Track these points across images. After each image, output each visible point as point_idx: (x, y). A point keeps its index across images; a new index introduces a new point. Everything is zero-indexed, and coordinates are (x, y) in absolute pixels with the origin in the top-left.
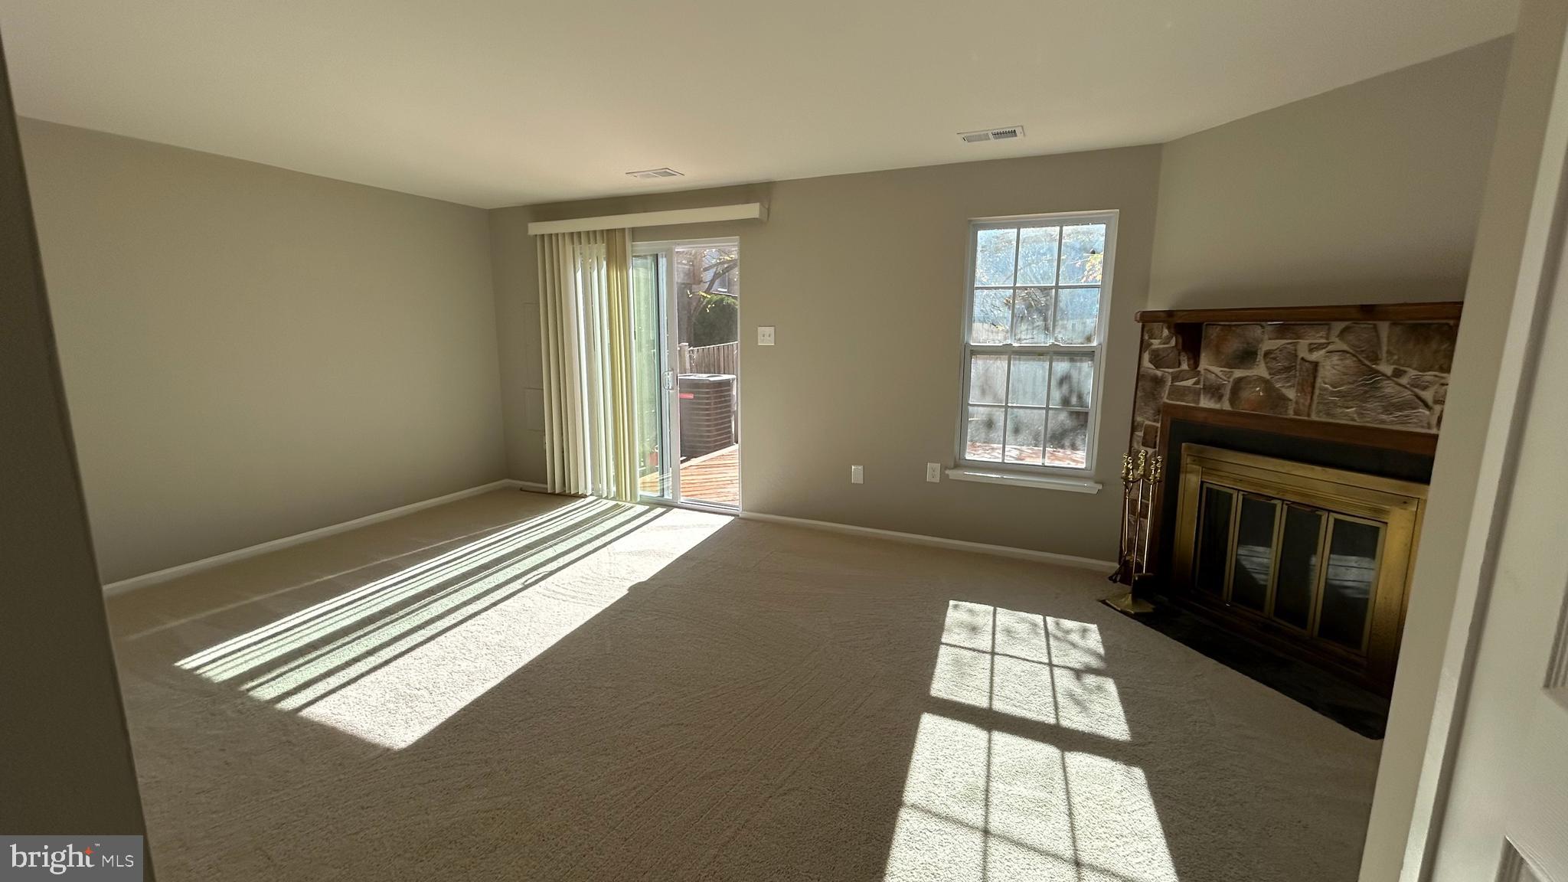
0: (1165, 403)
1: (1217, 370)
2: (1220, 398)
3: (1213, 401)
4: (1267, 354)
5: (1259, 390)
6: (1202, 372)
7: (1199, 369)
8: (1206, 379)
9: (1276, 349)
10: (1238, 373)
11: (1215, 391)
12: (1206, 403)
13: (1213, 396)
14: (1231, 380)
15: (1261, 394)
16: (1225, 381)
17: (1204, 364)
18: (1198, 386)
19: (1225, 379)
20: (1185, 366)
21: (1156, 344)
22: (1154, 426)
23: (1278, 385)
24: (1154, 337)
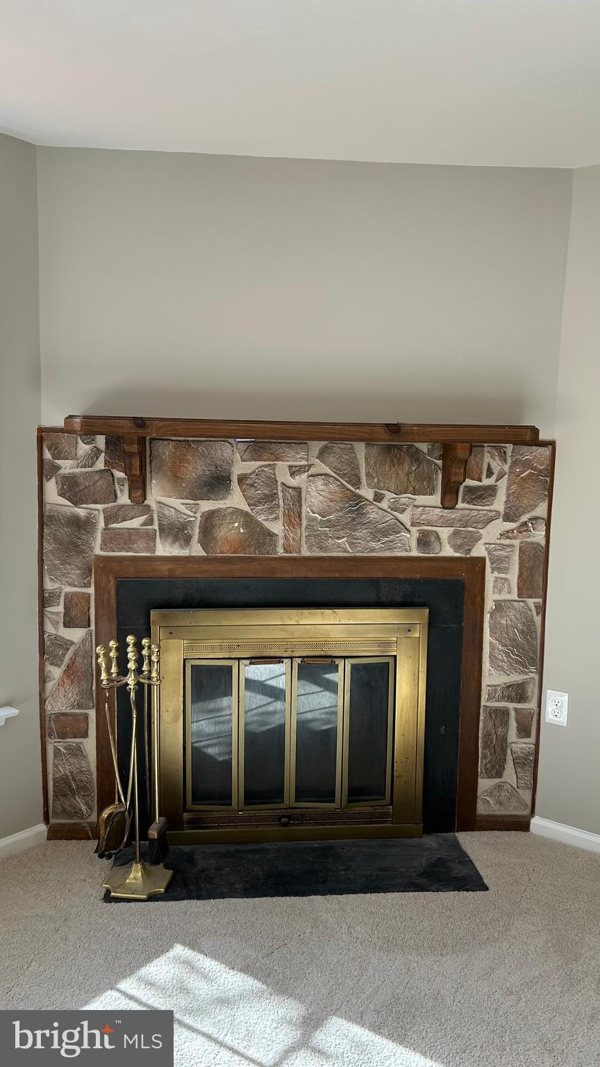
0: (98, 557)
1: (176, 503)
2: (187, 541)
3: (177, 545)
4: (241, 480)
5: (238, 528)
6: (154, 506)
7: (146, 502)
8: (162, 516)
9: (250, 474)
10: (206, 506)
11: (177, 532)
12: (164, 549)
13: (176, 539)
14: (198, 515)
15: (242, 531)
16: (191, 517)
17: (157, 494)
18: (150, 527)
19: (192, 514)
20: (124, 499)
21: (67, 467)
22: (83, 594)
23: (261, 518)
24: (62, 455)
